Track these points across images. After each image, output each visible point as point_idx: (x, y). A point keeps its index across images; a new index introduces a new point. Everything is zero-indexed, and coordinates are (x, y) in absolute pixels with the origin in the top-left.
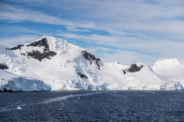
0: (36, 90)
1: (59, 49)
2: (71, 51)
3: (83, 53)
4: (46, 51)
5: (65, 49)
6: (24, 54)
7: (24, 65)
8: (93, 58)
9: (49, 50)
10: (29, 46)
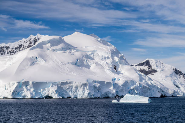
1: (158, 68)
2: (166, 69)
3: (174, 70)
4: (150, 69)
5: (162, 67)
8: (181, 73)
9: (152, 69)
10: (137, 66)
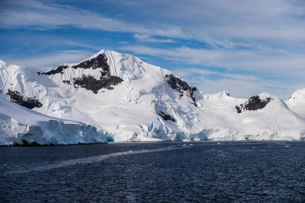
0: (82, 141)
1: (126, 72)
2: (147, 76)
3: (167, 79)
4: (105, 76)
5: (136, 72)
6: (68, 82)
7: (68, 101)
8: (185, 86)
9: (109, 75)
10: (76, 67)
